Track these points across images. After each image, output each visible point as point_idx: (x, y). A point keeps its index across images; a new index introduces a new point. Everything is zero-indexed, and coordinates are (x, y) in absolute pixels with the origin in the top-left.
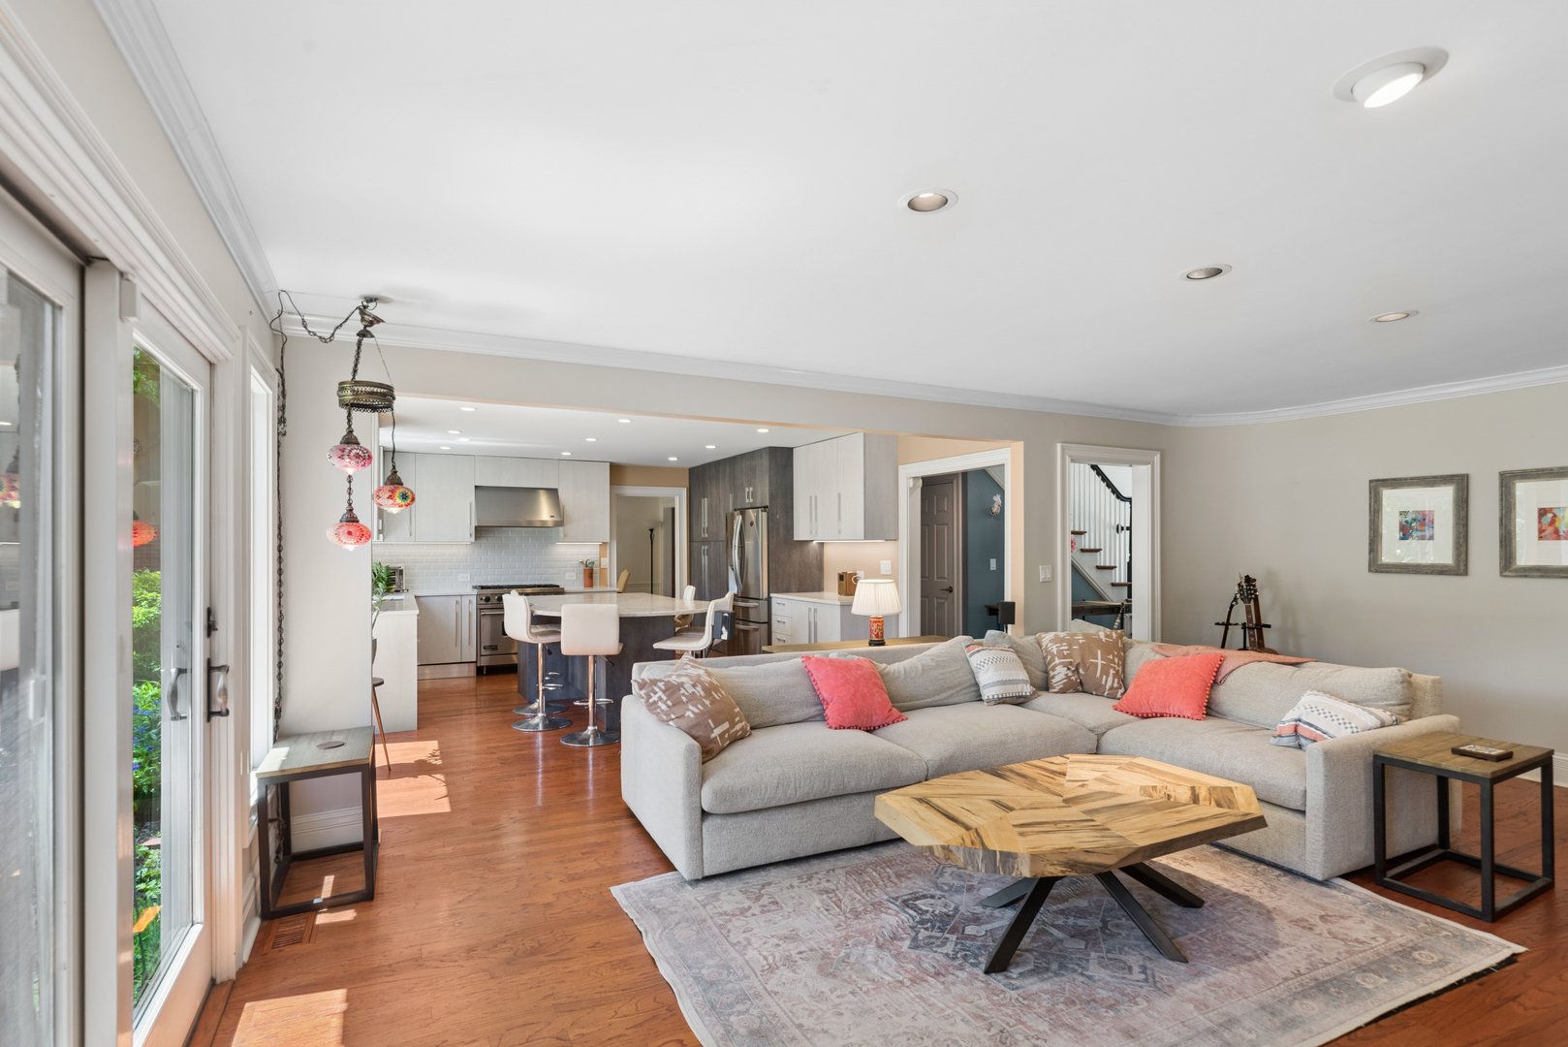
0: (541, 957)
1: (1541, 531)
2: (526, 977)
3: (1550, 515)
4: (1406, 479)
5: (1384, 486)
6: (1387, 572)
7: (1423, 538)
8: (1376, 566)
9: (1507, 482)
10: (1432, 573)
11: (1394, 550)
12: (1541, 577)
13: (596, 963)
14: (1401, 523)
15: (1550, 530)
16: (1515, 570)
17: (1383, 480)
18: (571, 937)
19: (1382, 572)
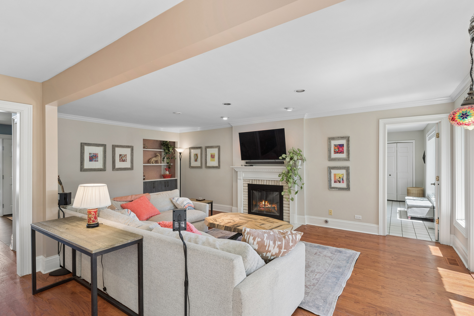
0: (379, 309)
1: (120, 160)
2: (387, 306)
3: (121, 156)
4: (92, 144)
5: (85, 145)
6: (87, 171)
7: (95, 161)
8: (82, 169)
9: (114, 147)
10: (98, 171)
11: (87, 165)
12: (121, 170)
13: (361, 297)
14: (89, 156)
15: (121, 159)
16: (116, 169)
17: (85, 143)
18: (363, 310)
19: (85, 171)
